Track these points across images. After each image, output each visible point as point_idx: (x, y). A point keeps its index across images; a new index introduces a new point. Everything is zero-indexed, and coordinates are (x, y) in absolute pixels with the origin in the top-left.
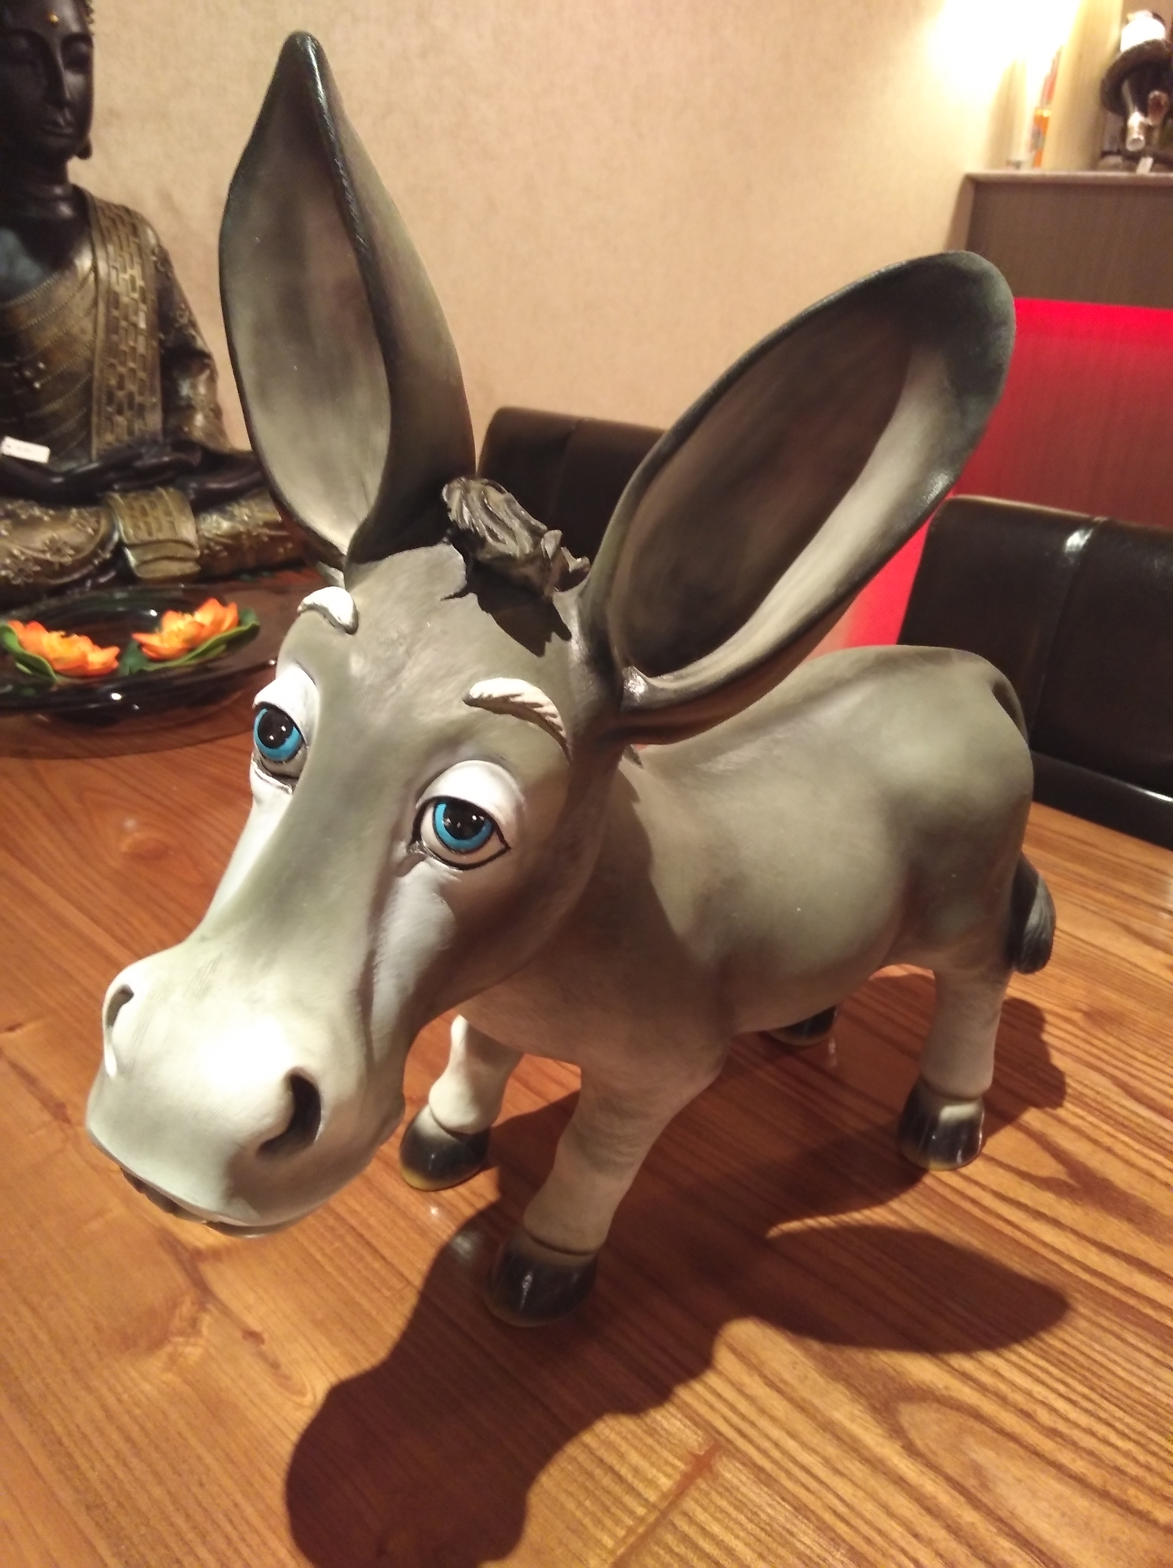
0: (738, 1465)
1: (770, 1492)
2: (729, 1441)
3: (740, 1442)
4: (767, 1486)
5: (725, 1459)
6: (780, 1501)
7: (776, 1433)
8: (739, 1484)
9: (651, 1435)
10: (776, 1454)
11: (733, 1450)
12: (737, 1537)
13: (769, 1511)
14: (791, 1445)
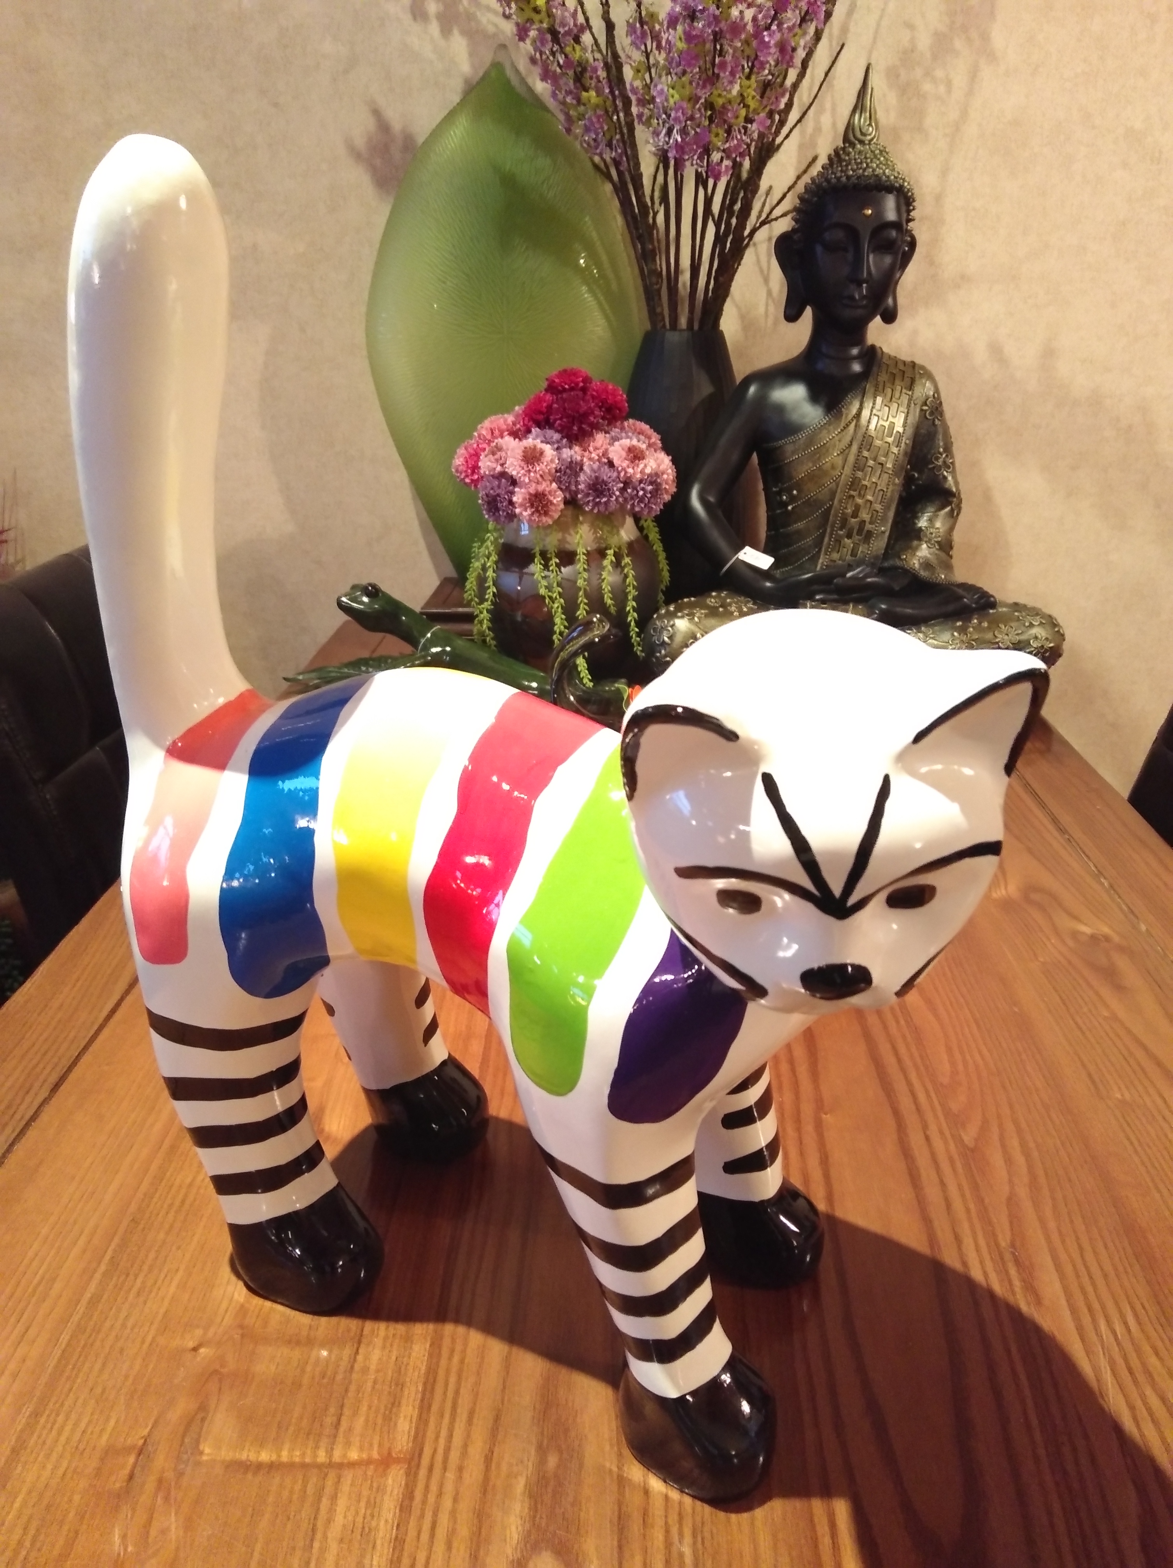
0: (403, 1483)
1: (397, 1515)
2: (418, 1466)
3: (423, 1473)
4: (401, 1510)
5: (402, 1472)
6: (396, 1524)
7: (449, 1487)
8: (389, 1493)
9: (384, 1419)
10: (431, 1499)
11: (412, 1472)
12: (345, 1517)
13: (382, 1523)
14: (447, 1503)
